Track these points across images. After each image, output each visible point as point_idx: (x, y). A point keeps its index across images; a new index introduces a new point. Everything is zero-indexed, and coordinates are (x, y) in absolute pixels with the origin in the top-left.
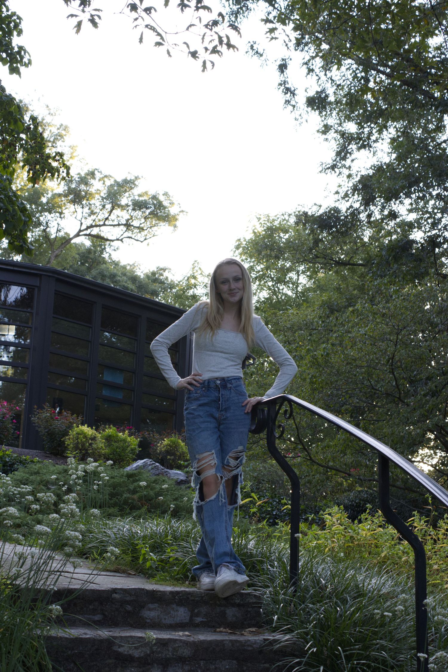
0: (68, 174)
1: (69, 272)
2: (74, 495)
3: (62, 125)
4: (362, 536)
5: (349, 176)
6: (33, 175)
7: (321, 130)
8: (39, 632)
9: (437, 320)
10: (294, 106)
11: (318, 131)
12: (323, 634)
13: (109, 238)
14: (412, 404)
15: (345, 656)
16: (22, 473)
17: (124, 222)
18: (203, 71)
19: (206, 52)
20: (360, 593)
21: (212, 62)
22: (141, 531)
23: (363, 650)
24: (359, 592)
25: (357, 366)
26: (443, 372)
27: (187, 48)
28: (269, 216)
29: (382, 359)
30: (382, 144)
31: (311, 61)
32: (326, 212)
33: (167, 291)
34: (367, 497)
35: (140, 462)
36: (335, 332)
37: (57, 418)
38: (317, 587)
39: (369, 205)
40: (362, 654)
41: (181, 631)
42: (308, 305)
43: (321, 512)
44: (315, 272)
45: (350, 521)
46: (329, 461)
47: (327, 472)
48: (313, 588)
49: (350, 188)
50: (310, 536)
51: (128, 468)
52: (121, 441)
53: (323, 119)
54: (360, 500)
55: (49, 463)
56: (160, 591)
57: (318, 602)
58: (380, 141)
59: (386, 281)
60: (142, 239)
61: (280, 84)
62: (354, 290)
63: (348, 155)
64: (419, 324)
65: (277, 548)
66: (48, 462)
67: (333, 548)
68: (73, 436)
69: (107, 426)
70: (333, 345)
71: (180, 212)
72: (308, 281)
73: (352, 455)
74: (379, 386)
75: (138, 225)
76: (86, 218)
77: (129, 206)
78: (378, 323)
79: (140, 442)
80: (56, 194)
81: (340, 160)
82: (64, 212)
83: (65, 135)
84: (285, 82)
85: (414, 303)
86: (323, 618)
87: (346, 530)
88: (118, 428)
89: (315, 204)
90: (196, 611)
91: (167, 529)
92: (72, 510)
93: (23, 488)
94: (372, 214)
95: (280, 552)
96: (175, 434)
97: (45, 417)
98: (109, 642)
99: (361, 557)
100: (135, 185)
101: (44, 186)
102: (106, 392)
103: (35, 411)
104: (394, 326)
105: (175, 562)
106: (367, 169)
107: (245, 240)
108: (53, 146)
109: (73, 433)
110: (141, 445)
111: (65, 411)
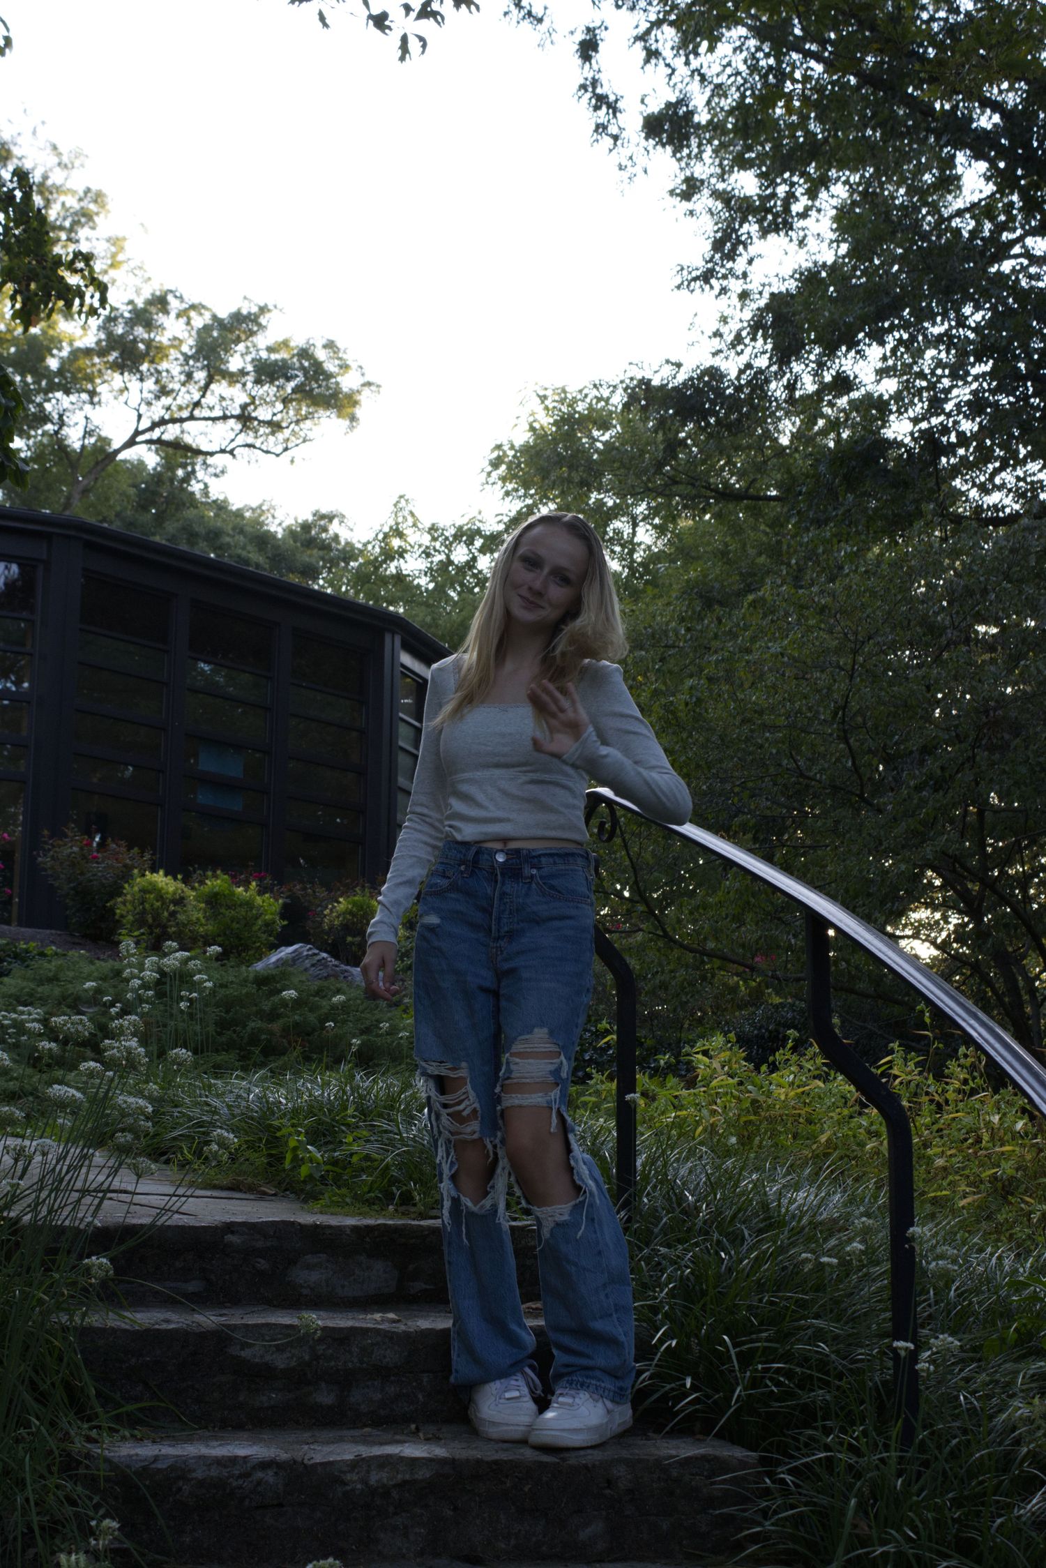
0: (103, 301)
1: (113, 527)
2: (133, 1017)
3: (88, 191)
4: (777, 1099)
5: (744, 296)
6: (24, 304)
7: (678, 191)
8: (64, 1318)
9: (943, 619)
10: (616, 138)
11: (672, 193)
12: (691, 1309)
13: (204, 448)
14: (890, 807)
15: (738, 1354)
16: (19, 981)
17: (237, 411)
18: (402, 59)
19: (407, 14)
20: (770, 1221)
21: (421, 39)
22: (286, 1098)
23: (777, 1342)
24: (770, 1218)
25: (765, 727)
26: (957, 736)
27: (364, 7)
28: (564, 391)
29: (822, 710)
30: (818, 221)
31: (654, 33)
32: (691, 379)
33: (338, 564)
34: (794, 1018)
35: (286, 952)
36: (716, 652)
37: (95, 857)
38: (678, 1210)
39: (789, 362)
40: (776, 1349)
41: (378, 1312)
42: (656, 591)
43: (687, 1049)
44: (674, 519)
45: (751, 1066)
46: (705, 939)
47: (703, 962)
48: (668, 1212)
49: (745, 324)
50: (661, 1102)
51: (259, 966)
52: (241, 905)
53: (683, 164)
54: (779, 1024)
55: (81, 956)
56: (330, 1227)
57: (679, 1241)
58: (813, 213)
59: (828, 534)
60: (279, 449)
61: (583, 87)
62: (760, 554)
63: (741, 248)
64: (902, 628)
65: (590, 1128)
66: (79, 954)
67: (712, 1125)
68: (133, 895)
69: (209, 873)
70: (710, 679)
71: (363, 385)
72: (657, 538)
73: (757, 924)
74: (815, 769)
75: (268, 417)
76: (149, 404)
77: (248, 373)
78: (810, 629)
79: (285, 906)
80: (79, 349)
81: (722, 259)
82: (98, 390)
83: (97, 214)
84: (595, 82)
85: (891, 581)
86: (692, 1278)
87: (742, 1088)
88: (233, 877)
89: (668, 362)
90: (411, 1267)
91: (344, 1092)
92: (129, 1051)
93: (22, 1013)
94: (796, 381)
95: (596, 1138)
96: (363, 887)
97: (69, 856)
98: (221, 1337)
99: (776, 1145)
100: (259, 325)
101: (51, 332)
102: (204, 798)
103: (46, 843)
104: (846, 634)
105: (364, 1164)
106: (784, 280)
107: (512, 447)
108: (69, 239)
109: (132, 889)
110: (286, 912)
111: (113, 841)
